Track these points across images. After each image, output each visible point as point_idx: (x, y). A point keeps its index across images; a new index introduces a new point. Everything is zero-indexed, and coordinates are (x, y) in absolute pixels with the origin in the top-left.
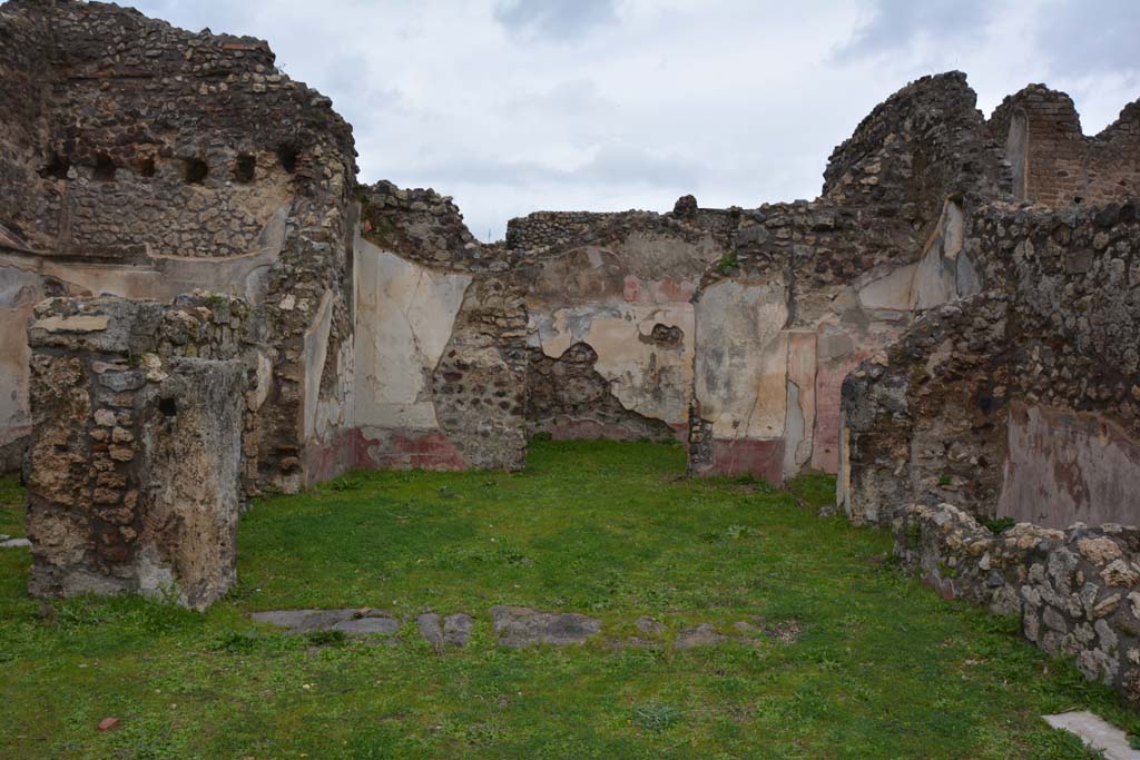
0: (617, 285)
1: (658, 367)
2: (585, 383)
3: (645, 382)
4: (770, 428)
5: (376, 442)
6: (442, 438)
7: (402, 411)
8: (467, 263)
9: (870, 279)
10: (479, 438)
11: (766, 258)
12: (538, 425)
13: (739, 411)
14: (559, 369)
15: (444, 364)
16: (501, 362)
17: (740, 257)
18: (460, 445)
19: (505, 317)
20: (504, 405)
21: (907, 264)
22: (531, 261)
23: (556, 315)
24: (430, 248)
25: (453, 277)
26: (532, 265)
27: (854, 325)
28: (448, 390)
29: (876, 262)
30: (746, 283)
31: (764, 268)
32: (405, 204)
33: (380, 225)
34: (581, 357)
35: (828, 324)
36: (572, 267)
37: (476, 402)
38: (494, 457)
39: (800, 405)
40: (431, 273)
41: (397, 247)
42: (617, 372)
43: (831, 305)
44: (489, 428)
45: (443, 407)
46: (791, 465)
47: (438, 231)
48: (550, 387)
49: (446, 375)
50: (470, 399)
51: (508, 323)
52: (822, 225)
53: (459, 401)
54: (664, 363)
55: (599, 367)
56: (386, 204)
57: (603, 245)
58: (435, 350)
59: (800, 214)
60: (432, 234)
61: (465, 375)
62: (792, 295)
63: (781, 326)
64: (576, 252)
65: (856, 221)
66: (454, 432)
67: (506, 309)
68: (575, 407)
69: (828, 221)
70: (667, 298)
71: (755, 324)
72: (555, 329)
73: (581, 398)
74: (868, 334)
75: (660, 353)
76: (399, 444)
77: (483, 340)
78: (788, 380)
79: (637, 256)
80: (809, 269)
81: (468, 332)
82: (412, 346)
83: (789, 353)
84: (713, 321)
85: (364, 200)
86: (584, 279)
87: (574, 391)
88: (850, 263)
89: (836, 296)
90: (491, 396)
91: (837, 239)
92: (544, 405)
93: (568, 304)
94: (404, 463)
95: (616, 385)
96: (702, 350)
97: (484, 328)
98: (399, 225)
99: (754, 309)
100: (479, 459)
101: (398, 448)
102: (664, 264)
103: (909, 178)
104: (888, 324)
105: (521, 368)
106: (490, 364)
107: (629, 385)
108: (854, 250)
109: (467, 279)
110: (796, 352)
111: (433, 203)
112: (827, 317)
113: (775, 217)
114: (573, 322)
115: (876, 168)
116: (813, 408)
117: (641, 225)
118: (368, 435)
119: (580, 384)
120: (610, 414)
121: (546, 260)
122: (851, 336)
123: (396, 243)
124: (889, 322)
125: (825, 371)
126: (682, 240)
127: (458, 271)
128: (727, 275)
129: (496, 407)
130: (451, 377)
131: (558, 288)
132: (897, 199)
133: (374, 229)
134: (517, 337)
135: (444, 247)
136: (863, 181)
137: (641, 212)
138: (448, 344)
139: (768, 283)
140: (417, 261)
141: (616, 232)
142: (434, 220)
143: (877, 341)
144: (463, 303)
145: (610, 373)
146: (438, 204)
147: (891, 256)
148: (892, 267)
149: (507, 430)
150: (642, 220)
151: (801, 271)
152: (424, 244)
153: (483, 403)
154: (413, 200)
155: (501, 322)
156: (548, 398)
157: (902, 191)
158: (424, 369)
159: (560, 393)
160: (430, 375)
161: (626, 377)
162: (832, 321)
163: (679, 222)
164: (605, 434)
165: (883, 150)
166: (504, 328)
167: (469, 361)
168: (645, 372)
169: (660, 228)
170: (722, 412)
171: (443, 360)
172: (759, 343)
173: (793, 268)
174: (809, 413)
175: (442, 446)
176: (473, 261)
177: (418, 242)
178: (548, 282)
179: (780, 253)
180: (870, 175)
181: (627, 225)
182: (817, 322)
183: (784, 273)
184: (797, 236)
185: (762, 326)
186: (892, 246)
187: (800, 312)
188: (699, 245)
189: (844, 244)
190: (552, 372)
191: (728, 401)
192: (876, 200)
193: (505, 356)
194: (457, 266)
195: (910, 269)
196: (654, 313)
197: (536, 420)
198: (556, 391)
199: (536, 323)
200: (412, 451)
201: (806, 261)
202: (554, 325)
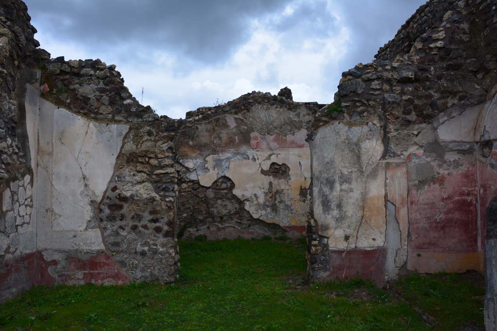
0: (246, 139)
1: (274, 190)
2: (227, 203)
3: (266, 200)
4: (374, 239)
5: (55, 263)
6: (108, 258)
7: (75, 236)
8: (126, 115)
9: (446, 118)
10: (139, 257)
11: (363, 104)
12: (198, 230)
13: (349, 227)
14: (211, 194)
15: (108, 197)
16: (154, 194)
17: (344, 104)
18: (123, 264)
19: (157, 158)
20: (158, 230)
21: (476, 105)
22: (190, 125)
23: (207, 159)
24: (96, 104)
25: (114, 126)
26: (191, 127)
27: (434, 155)
28: (112, 218)
29: (449, 105)
30: (350, 125)
31: (363, 112)
32: (75, 70)
33: (56, 86)
34: (224, 186)
35: (415, 155)
36: (216, 128)
37: (134, 228)
38: (151, 272)
39: (396, 219)
40: (97, 124)
41: (69, 104)
42: (248, 194)
43: (415, 139)
44: (146, 248)
45: (108, 232)
46: (391, 268)
47: (102, 91)
48: (205, 205)
49: (110, 207)
50: (131, 225)
51: (160, 162)
52: (406, 77)
53: (121, 227)
54: (278, 188)
55: (237, 192)
56: (61, 71)
57: (236, 113)
58: (100, 186)
59: (387, 70)
60: (97, 93)
61: (126, 206)
62: (386, 133)
63: (379, 158)
64: (219, 119)
65: (431, 75)
66: (118, 252)
67: (157, 151)
68: (221, 218)
69: (410, 74)
70: (278, 146)
71: (359, 157)
72: (207, 168)
73: (224, 212)
74: (445, 162)
75: (275, 182)
76: (73, 264)
77: (138, 178)
78: (386, 200)
79: (258, 120)
80: (398, 111)
81: (127, 171)
82: (82, 183)
83: (386, 179)
84: (326, 155)
85: (44, 68)
86: (224, 135)
87: (220, 208)
88: (428, 106)
89: (419, 133)
90: (147, 222)
91: (416, 89)
92: (201, 217)
93: (214, 152)
94: (78, 279)
95: (247, 203)
96: (318, 179)
97: (139, 167)
98: (72, 87)
99: (357, 144)
100: (139, 274)
101: (72, 267)
102: (275, 124)
103: (468, 42)
104: (458, 153)
105: (171, 199)
106: (145, 196)
107: (256, 202)
108: (431, 96)
109: (125, 128)
110: (392, 178)
111: (98, 69)
112: (413, 149)
113: (368, 73)
114: (218, 164)
115: (442, 35)
116: (407, 222)
117: (260, 100)
118: (47, 257)
119: (224, 203)
120: (245, 222)
121: (200, 124)
122: (432, 163)
123: (68, 101)
124: (460, 152)
125: (414, 192)
126: (286, 109)
127: (119, 122)
128: (335, 119)
129: (151, 231)
130: (114, 208)
131: (208, 142)
132: (461, 56)
133: (51, 90)
134: (167, 173)
135: (107, 103)
136: (432, 46)
137: (259, 93)
138: (111, 181)
139: (367, 124)
140: (85, 115)
141: (244, 105)
142: (99, 82)
143: (452, 168)
144: (122, 147)
145: (243, 195)
146: (102, 70)
147: (461, 99)
148: (463, 108)
149: (161, 249)
150: (260, 97)
151: (391, 114)
152: (91, 101)
153: (141, 229)
154: (83, 67)
155: (154, 162)
156: (204, 212)
157: (464, 50)
158: (92, 201)
159: (212, 209)
160: (97, 207)
161: (254, 198)
162: (417, 152)
163: (284, 98)
164: (241, 235)
165: (444, 23)
166: (156, 166)
167: (128, 194)
168: (266, 194)
169: (272, 102)
170: (336, 228)
171: (107, 194)
172: (362, 172)
173: (385, 112)
174: (404, 226)
175: (108, 265)
176: (130, 114)
177: (86, 100)
178: (201, 137)
179: (374, 100)
180: (437, 40)
181: (251, 101)
182: (406, 154)
183: (379, 116)
184: (386, 87)
185: (364, 158)
186: (461, 92)
187: (393, 147)
188: (297, 112)
189: (422, 92)
190: (205, 195)
191: (340, 219)
192: (442, 59)
193: (157, 189)
194: (117, 118)
195: (477, 109)
196: (270, 155)
197: (196, 227)
198: (209, 208)
199: (195, 165)
200: (84, 269)
201: (395, 105)
202: (206, 166)
